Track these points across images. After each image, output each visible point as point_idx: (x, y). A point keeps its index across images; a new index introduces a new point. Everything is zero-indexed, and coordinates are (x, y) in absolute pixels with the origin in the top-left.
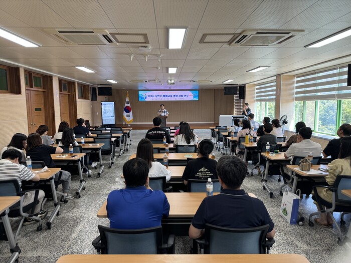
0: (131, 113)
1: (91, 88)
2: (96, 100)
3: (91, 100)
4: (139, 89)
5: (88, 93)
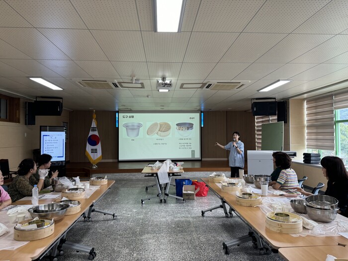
0: (99, 147)
1: (26, 102)
2: (34, 124)
3: (26, 124)
4: (117, 110)
5: (18, 111)
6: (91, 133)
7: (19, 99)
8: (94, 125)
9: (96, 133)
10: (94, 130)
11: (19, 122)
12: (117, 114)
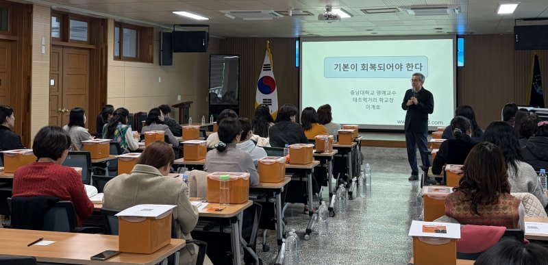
0: (274, 97)
1: (160, 33)
2: (171, 64)
3: (160, 65)
4: (297, 35)
5: (150, 46)
6: (263, 74)
7: (152, 29)
8: (268, 60)
9: (270, 74)
10: (267, 68)
11: (152, 62)
12: (297, 42)
